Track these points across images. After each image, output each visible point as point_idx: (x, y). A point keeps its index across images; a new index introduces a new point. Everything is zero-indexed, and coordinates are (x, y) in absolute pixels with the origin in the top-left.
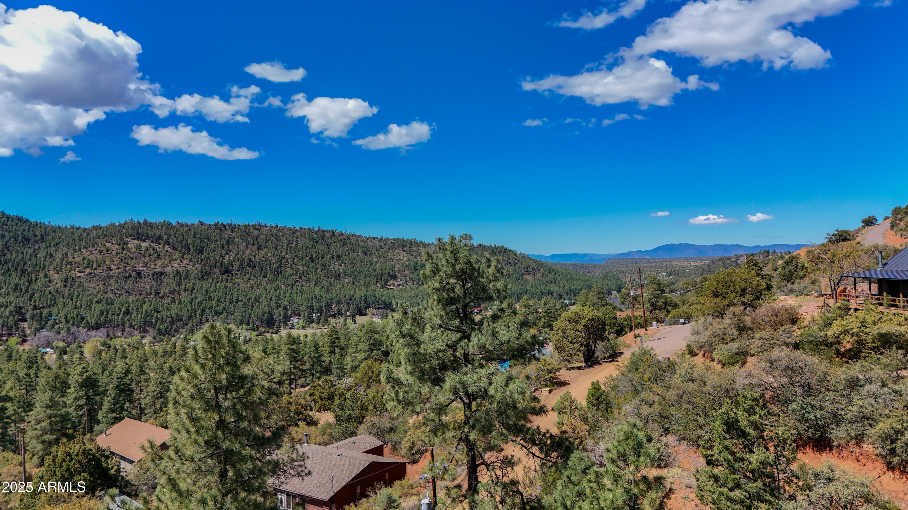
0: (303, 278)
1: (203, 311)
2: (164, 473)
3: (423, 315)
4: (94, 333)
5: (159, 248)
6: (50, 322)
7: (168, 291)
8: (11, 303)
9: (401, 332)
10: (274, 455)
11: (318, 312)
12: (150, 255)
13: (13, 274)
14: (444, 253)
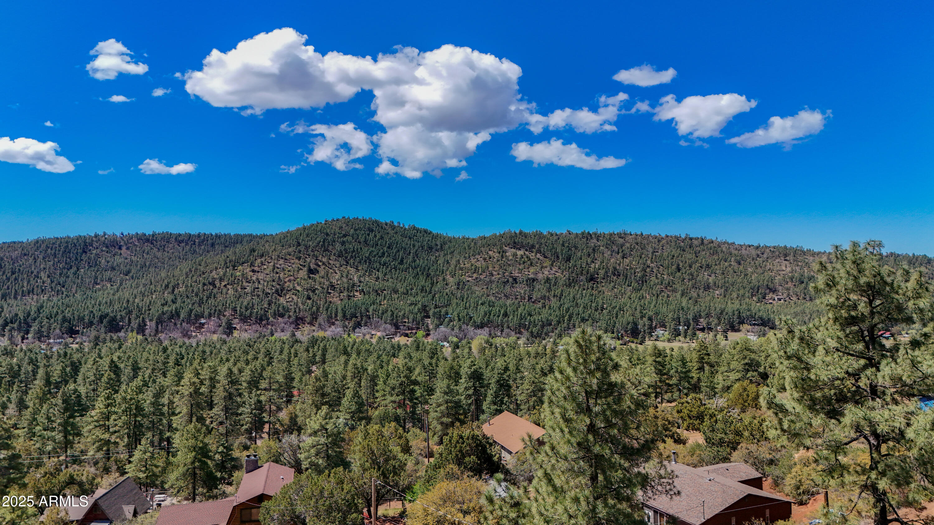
0: (668, 288)
1: (570, 317)
2: (541, 466)
3: (814, 336)
4: (479, 331)
5: (532, 256)
6: (447, 320)
7: (539, 296)
8: (419, 301)
9: (785, 352)
10: (642, 468)
11: (685, 325)
12: (524, 263)
13: (421, 277)
14: (843, 264)
